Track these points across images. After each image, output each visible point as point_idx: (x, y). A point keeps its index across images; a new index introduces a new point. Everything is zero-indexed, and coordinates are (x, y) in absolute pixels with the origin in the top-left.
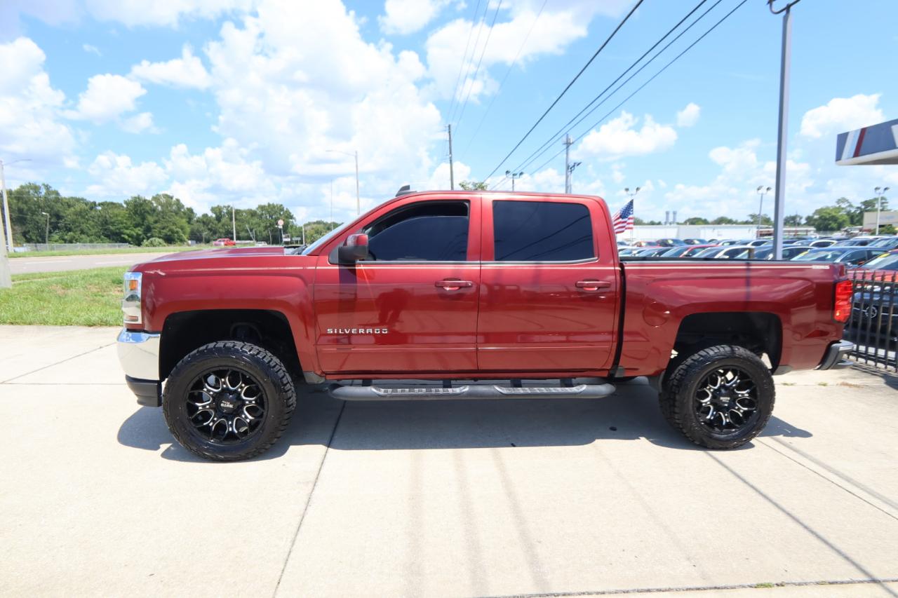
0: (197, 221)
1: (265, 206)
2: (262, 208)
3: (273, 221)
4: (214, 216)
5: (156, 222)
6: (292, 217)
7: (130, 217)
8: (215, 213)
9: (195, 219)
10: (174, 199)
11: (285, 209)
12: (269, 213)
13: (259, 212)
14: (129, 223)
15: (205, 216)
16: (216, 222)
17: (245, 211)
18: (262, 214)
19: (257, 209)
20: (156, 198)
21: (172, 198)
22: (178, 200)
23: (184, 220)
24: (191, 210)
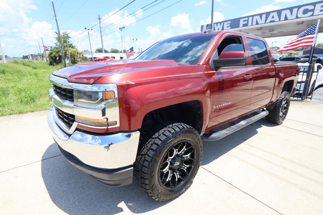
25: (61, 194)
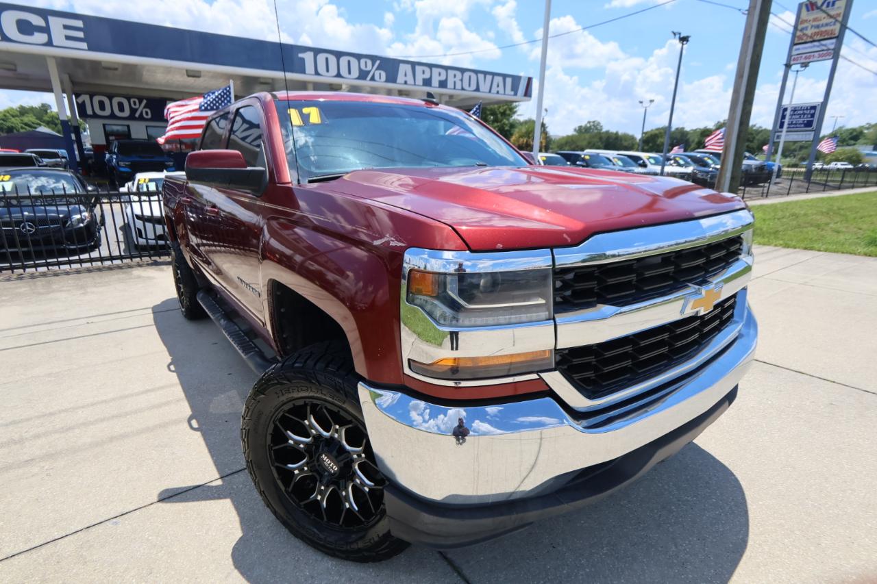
25: (714, 540)
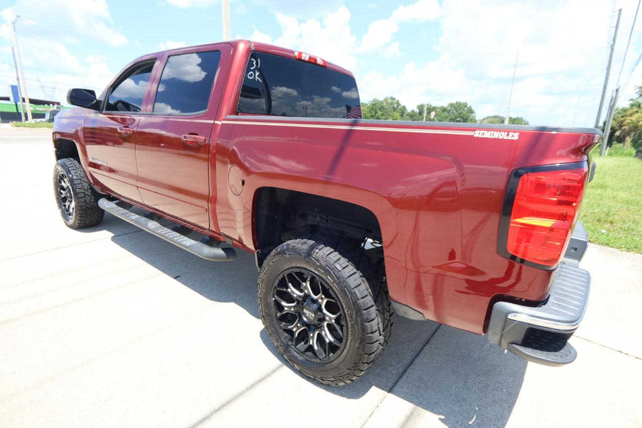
0: (407, 115)
1: (453, 104)
2: (451, 105)
3: (458, 115)
4: (418, 111)
5: (382, 115)
6: (472, 112)
7: (370, 112)
8: (419, 109)
9: (406, 113)
10: (396, 100)
11: (468, 106)
12: (456, 109)
13: (449, 108)
14: (368, 115)
15: (413, 111)
16: (418, 116)
17: (439, 108)
18: (451, 110)
19: (448, 106)
20: (386, 100)
21: (395, 99)
22: (398, 101)
23: (398, 114)
24: (404, 107)
